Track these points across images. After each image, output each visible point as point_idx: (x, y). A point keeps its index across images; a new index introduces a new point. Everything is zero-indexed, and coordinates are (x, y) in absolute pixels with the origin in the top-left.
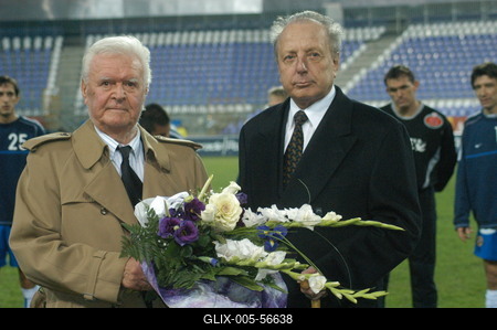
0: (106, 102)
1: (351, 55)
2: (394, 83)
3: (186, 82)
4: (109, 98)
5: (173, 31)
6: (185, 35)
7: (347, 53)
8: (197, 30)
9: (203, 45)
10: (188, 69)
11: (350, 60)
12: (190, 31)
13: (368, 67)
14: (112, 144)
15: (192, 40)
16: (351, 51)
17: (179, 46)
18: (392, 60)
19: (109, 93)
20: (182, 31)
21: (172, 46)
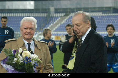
0: (25, 33)
1: (56, 20)
2: (68, 28)
3: (15, 26)
4: (26, 32)
5: (12, 13)
6: (15, 14)
7: (55, 20)
8: (18, 13)
9: (19, 17)
10: (15, 23)
11: (56, 21)
12: (16, 13)
13: (61, 23)
14: (26, 42)
15: (16, 15)
16: (56, 19)
17: (13, 17)
18: (67, 21)
19: (26, 31)
20: (14, 13)
21: (11, 17)
